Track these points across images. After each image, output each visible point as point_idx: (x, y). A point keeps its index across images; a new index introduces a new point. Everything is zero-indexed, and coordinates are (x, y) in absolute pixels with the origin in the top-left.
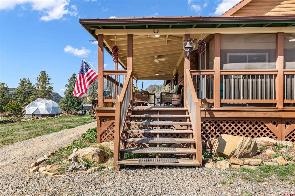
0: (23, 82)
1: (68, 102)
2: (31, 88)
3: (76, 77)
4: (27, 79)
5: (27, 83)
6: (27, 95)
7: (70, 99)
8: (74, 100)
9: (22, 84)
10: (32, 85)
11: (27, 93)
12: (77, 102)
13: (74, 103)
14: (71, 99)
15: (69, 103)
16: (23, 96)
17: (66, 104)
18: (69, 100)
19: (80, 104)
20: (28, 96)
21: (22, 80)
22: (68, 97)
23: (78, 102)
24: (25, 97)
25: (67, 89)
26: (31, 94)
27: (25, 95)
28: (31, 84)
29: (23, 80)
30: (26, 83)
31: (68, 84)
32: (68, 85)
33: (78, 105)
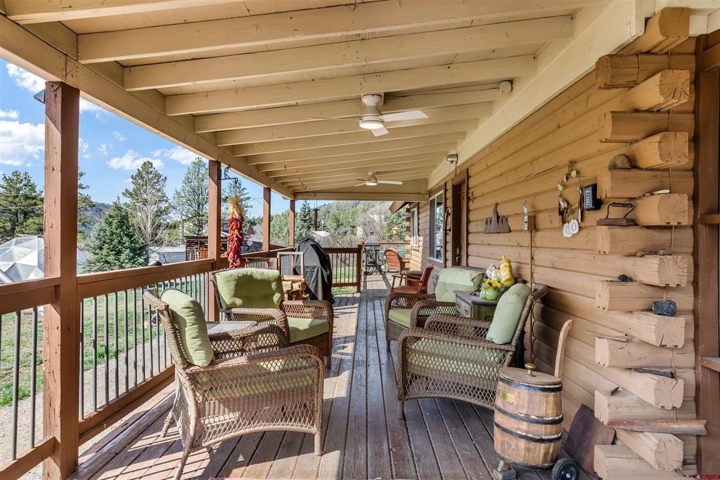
0: (12, 180)
1: (101, 249)
2: (33, 198)
3: (151, 170)
4: (21, 175)
5: (21, 185)
6: (21, 217)
7: (108, 241)
8: (119, 242)
9: (8, 187)
10: (37, 189)
11: (22, 210)
12: (128, 250)
13: (119, 253)
14: (112, 240)
15: (104, 252)
16: (11, 219)
17: (97, 254)
18: (104, 242)
19: (140, 255)
20: (25, 217)
21: (9, 175)
22: (102, 233)
23: (133, 250)
24: (17, 221)
25: (128, 202)
26: (34, 212)
27: (17, 216)
28: (33, 188)
29: (11, 176)
30: (18, 185)
31: (131, 188)
32: (131, 191)
33: (133, 258)
